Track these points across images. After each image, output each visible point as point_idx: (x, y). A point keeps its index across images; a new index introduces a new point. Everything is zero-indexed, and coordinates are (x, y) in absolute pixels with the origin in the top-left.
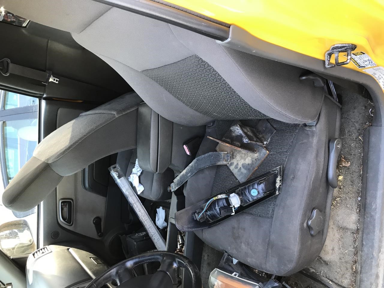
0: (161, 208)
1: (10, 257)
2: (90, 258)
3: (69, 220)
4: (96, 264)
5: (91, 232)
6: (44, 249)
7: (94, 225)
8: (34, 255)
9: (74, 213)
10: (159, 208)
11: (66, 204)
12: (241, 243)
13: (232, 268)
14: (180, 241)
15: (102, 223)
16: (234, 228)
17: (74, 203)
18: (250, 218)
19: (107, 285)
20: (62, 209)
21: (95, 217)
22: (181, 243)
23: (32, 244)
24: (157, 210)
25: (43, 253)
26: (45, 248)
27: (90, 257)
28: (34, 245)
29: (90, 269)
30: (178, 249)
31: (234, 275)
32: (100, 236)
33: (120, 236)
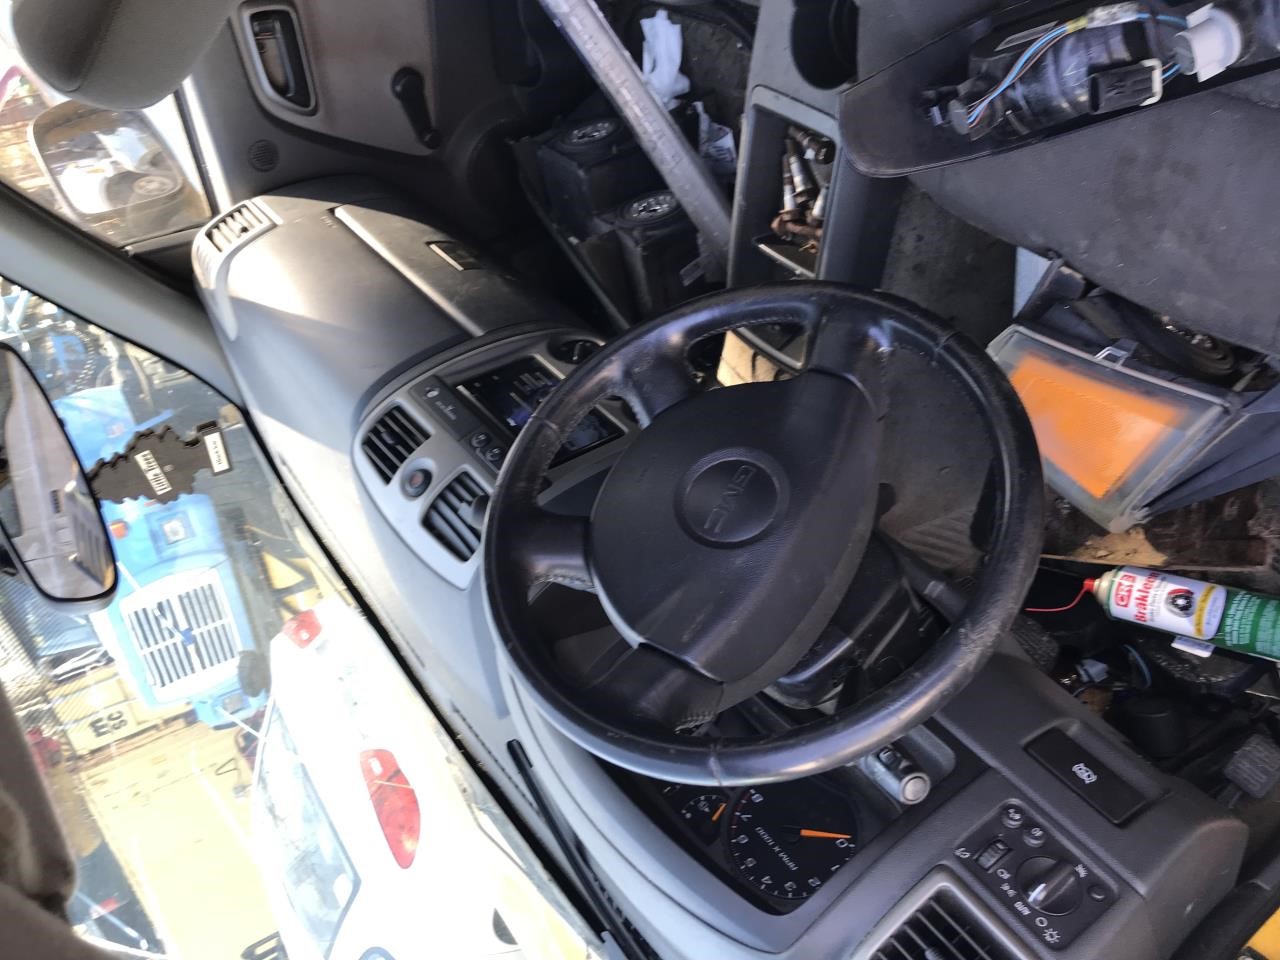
0: (662, 14)
1: (123, 247)
2: (429, 243)
3: (297, 90)
4: (460, 268)
5: (394, 130)
6: (239, 211)
7: (396, 103)
8: (209, 235)
9: (312, 58)
10: (652, 15)
11: (269, 24)
12: (1160, 228)
13: (1091, 325)
14: (798, 179)
15: (429, 91)
16: (1127, 160)
17: (301, 12)
18: (1237, 116)
19: (533, 359)
20: (261, 47)
21: (395, 69)
22: (800, 189)
23: (181, 190)
24: (646, 24)
25: (245, 230)
26: (244, 210)
27: (427, 239)
28: (193, 191)
29: (449, 296)
30: (787, 213)
31: (1106, 358)
32: (429, 145)
33: (512, 142)
